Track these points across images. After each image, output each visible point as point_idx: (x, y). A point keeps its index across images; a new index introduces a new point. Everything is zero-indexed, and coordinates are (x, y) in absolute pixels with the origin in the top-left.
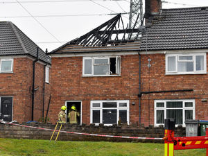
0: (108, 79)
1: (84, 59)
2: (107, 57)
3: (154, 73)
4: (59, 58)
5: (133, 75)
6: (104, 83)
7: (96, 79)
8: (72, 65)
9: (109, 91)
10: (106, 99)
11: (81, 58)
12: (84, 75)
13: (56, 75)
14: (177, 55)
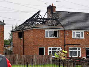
0: (54, 39)
1: (45, 30)
2: (53, 31)
3: (68, 37)
4: (36, 30)
5: (62, 38)
6: (53, 41)
7: (50, 39)
8: (41, 33)
9: (54, 44)
10: (53, 47)
11: (44, 30)
12: (45, 37)
13: (35, 36)
14: (76, 31)
